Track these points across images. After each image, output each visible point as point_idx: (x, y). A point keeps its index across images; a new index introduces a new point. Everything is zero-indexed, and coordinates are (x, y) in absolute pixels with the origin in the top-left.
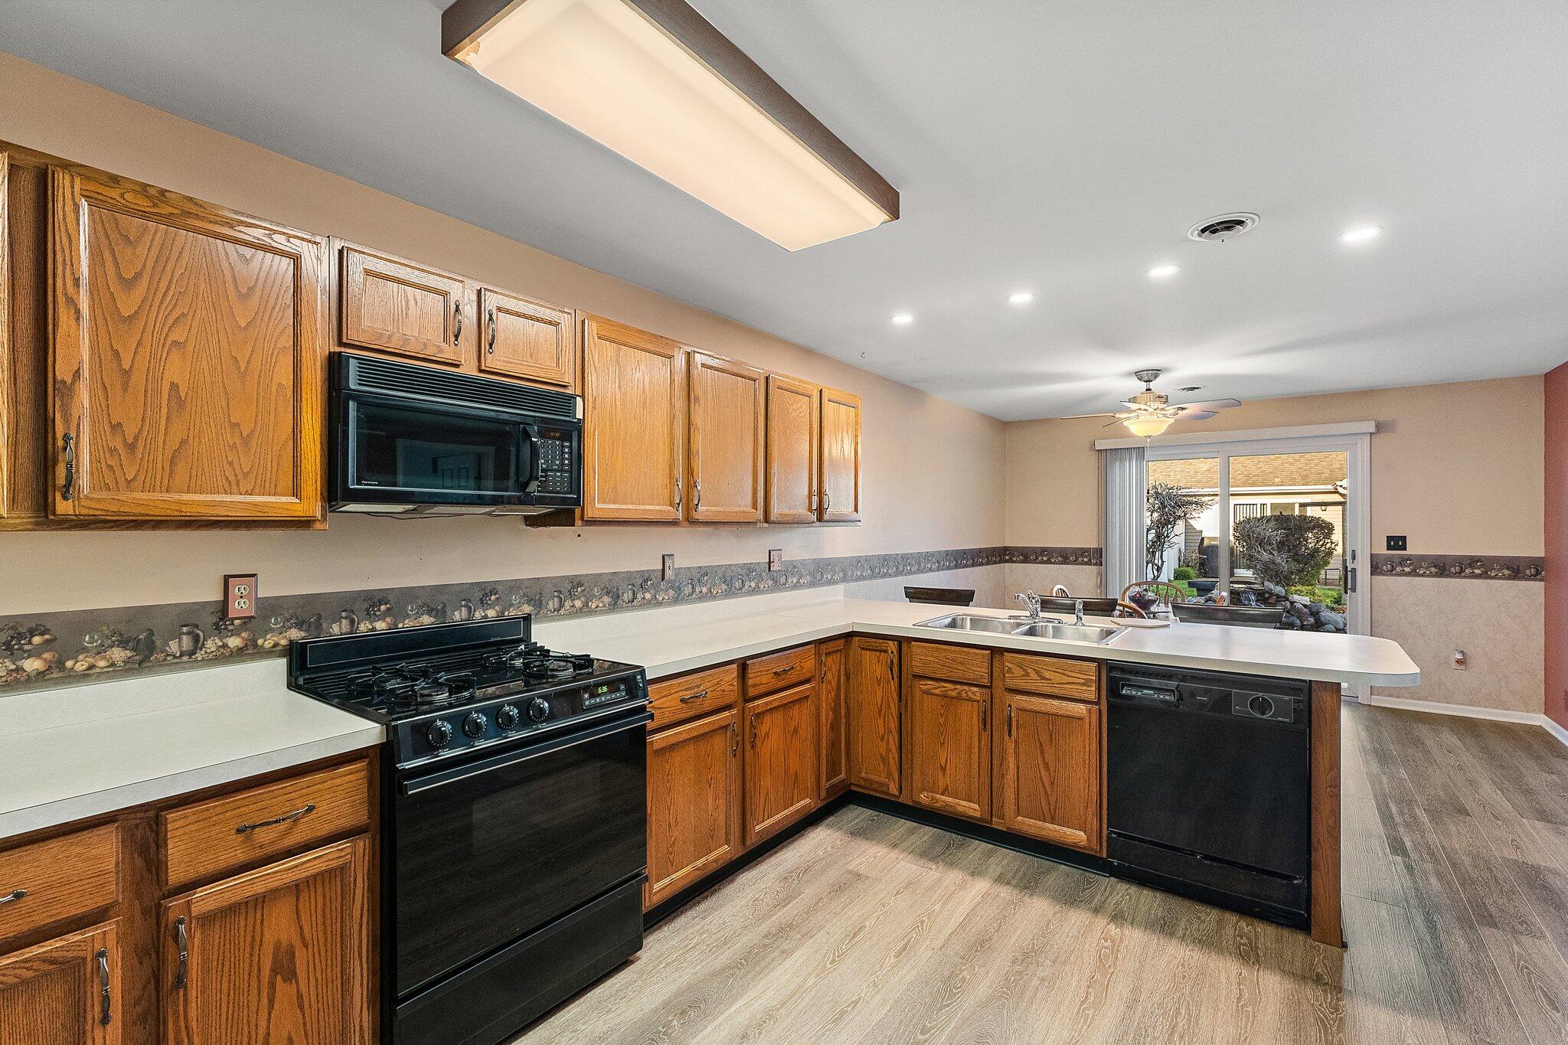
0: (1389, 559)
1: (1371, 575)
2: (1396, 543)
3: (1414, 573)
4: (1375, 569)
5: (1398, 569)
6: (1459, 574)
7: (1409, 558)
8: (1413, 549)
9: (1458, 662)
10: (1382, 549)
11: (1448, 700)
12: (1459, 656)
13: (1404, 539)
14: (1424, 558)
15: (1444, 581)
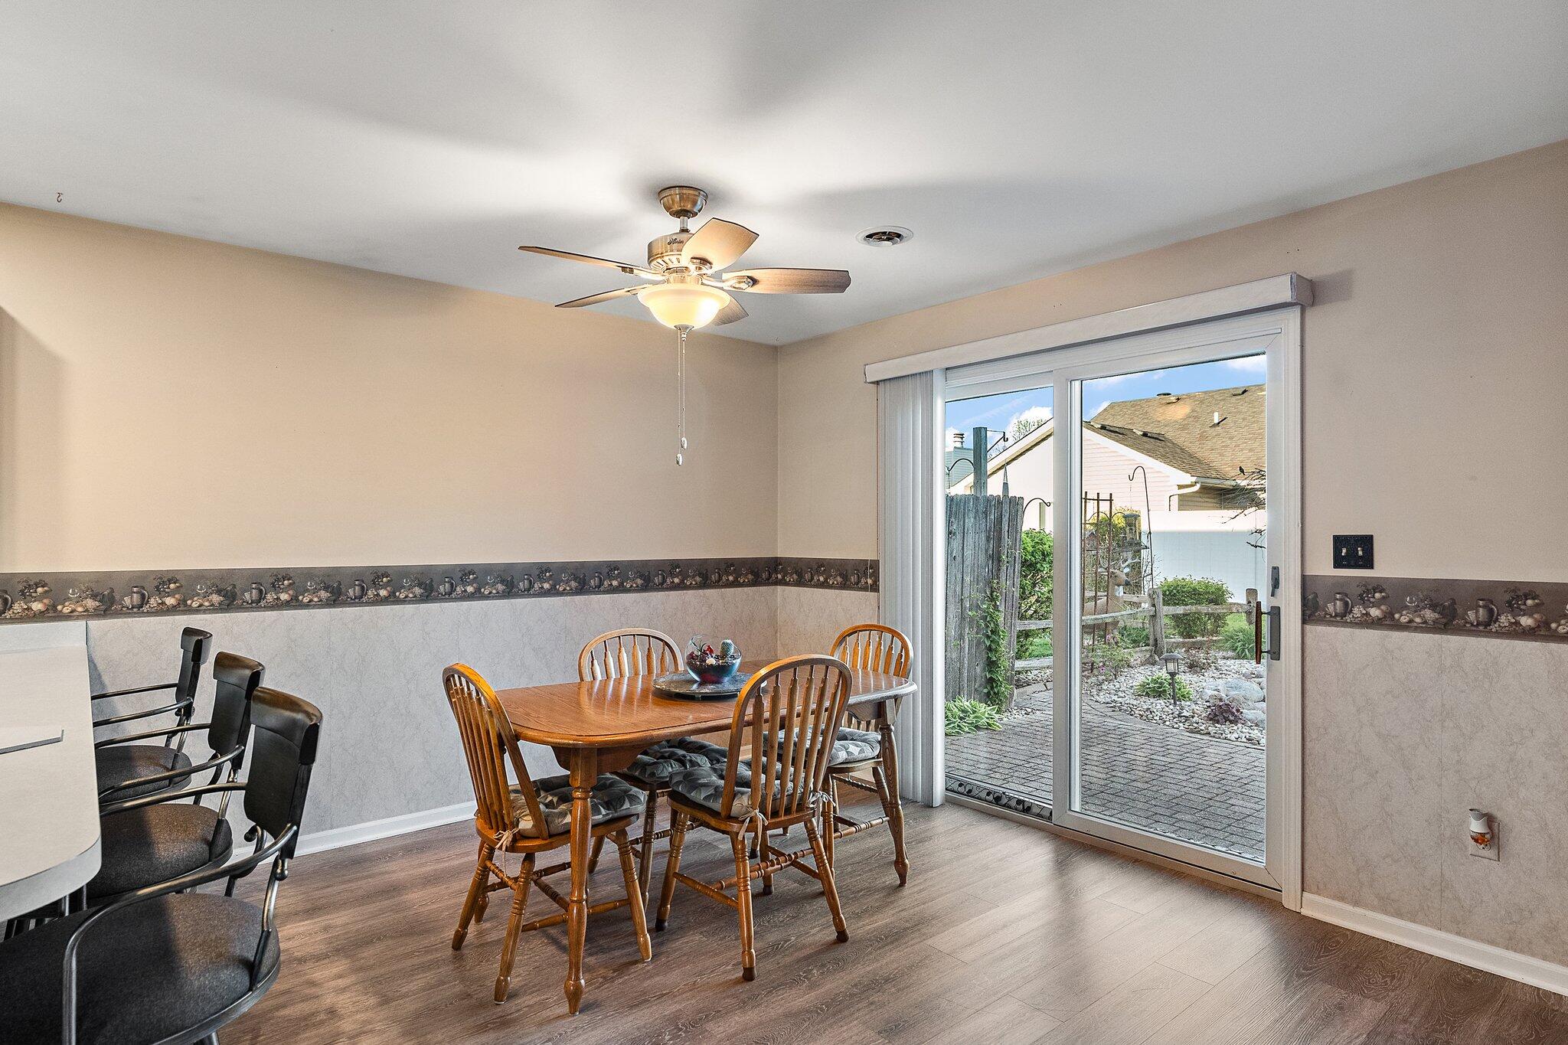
0: (1340, 589)
1: (1304, 622)
2: (1352, 553)
3: (1388, 622)
4: (1311, 612)
5: (1358, 611)
6: (1485, 627)
7: (1378, 586)
8: (1387, 566)
9: (1478, 839)
10: (1323, 566)
11: (1459, 925)
12: (1477, 827)
13: (1367, 541)
14: (1410, 586)
15: (1454, 641)
